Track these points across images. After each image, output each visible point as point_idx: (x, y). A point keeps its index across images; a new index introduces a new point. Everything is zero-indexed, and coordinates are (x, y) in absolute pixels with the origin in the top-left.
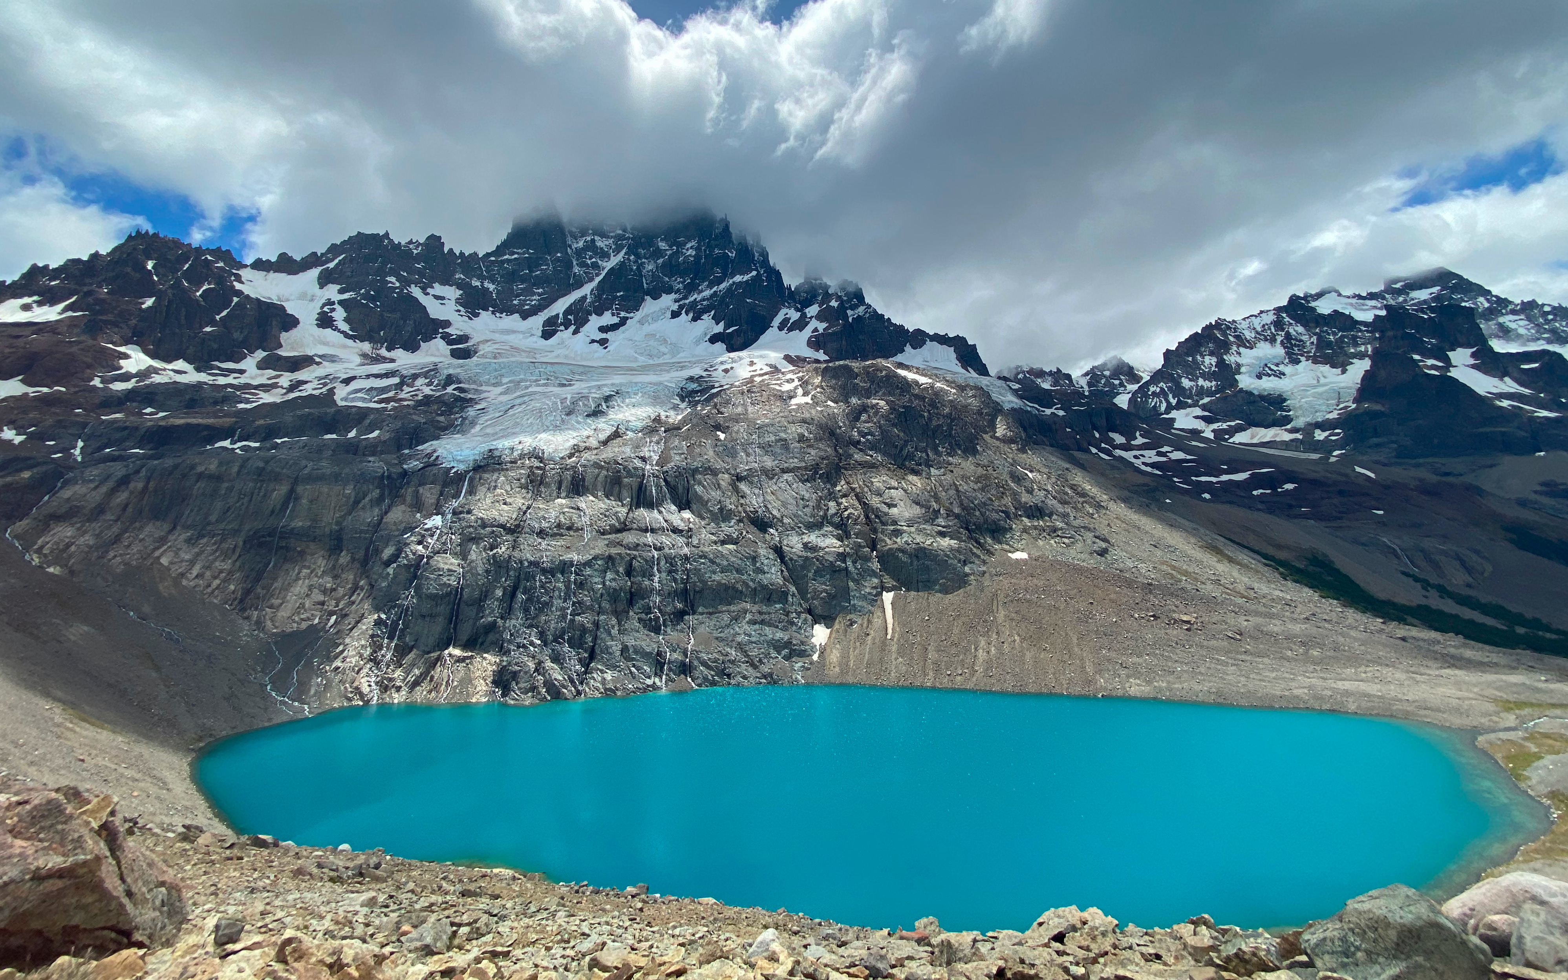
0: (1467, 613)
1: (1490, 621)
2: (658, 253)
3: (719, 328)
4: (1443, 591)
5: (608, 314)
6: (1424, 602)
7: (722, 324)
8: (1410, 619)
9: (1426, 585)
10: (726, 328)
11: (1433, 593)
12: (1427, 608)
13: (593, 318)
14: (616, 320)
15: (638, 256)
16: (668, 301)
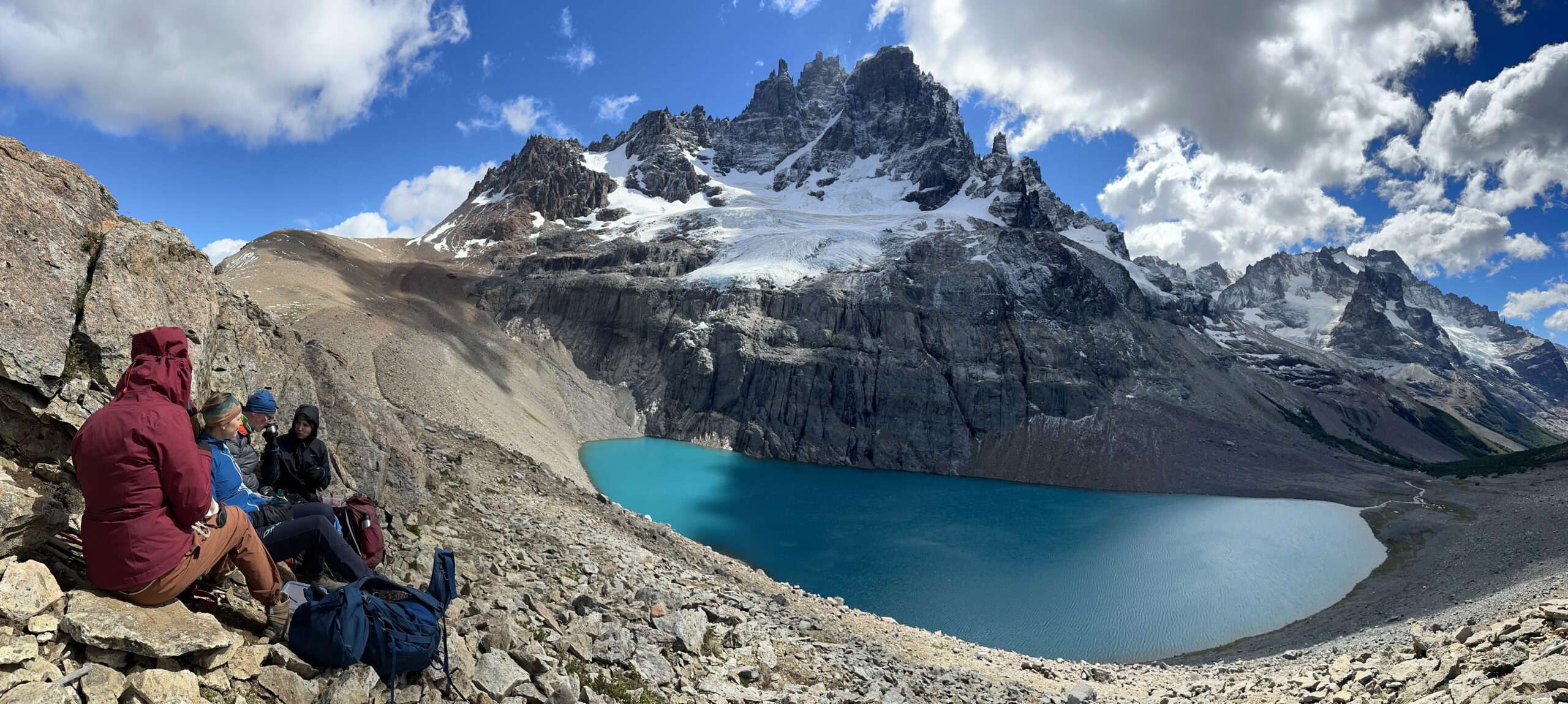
0: (1366, 445)
1: (1374, 449)
2: (870, 116)
3: (915, 188)
4: (1358, 433)
5: (824, 170)
6: (1349, 437)
7: (918, 185)
8: (1342, 447)
9: (1351, 428)
10: (921, 189)
11: (1353, 433)
12: (1349, 441)
13: (813, 173)
14: (830, 176)
15: (852, 118)
16: (874, 161)
